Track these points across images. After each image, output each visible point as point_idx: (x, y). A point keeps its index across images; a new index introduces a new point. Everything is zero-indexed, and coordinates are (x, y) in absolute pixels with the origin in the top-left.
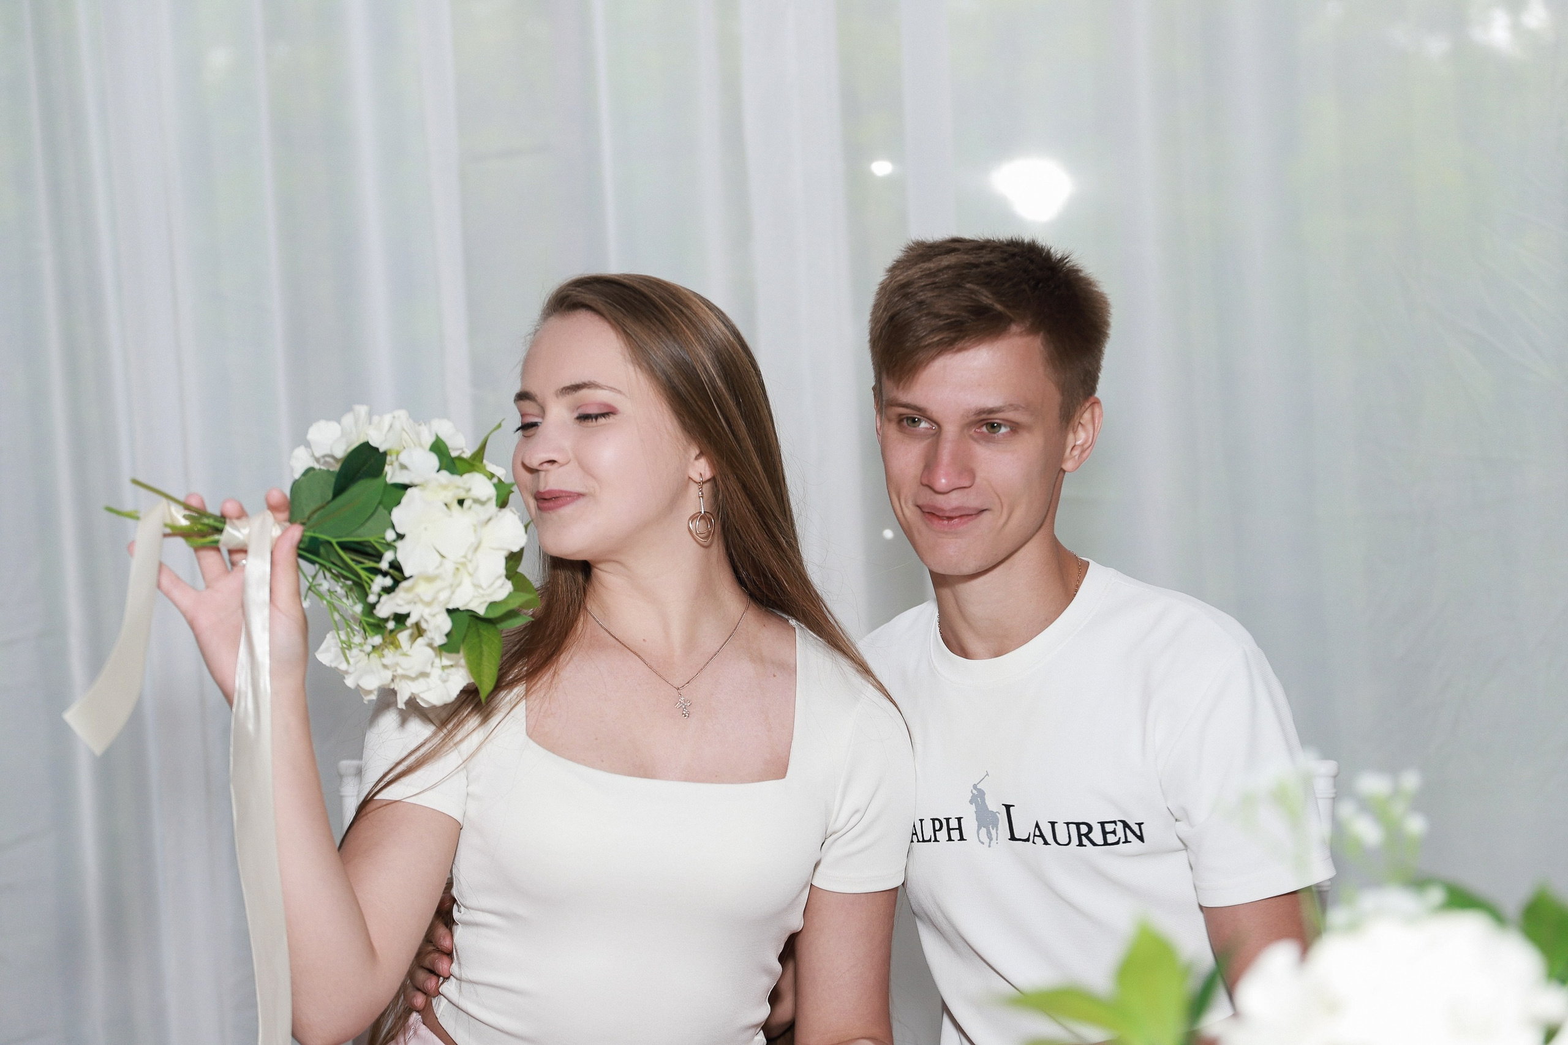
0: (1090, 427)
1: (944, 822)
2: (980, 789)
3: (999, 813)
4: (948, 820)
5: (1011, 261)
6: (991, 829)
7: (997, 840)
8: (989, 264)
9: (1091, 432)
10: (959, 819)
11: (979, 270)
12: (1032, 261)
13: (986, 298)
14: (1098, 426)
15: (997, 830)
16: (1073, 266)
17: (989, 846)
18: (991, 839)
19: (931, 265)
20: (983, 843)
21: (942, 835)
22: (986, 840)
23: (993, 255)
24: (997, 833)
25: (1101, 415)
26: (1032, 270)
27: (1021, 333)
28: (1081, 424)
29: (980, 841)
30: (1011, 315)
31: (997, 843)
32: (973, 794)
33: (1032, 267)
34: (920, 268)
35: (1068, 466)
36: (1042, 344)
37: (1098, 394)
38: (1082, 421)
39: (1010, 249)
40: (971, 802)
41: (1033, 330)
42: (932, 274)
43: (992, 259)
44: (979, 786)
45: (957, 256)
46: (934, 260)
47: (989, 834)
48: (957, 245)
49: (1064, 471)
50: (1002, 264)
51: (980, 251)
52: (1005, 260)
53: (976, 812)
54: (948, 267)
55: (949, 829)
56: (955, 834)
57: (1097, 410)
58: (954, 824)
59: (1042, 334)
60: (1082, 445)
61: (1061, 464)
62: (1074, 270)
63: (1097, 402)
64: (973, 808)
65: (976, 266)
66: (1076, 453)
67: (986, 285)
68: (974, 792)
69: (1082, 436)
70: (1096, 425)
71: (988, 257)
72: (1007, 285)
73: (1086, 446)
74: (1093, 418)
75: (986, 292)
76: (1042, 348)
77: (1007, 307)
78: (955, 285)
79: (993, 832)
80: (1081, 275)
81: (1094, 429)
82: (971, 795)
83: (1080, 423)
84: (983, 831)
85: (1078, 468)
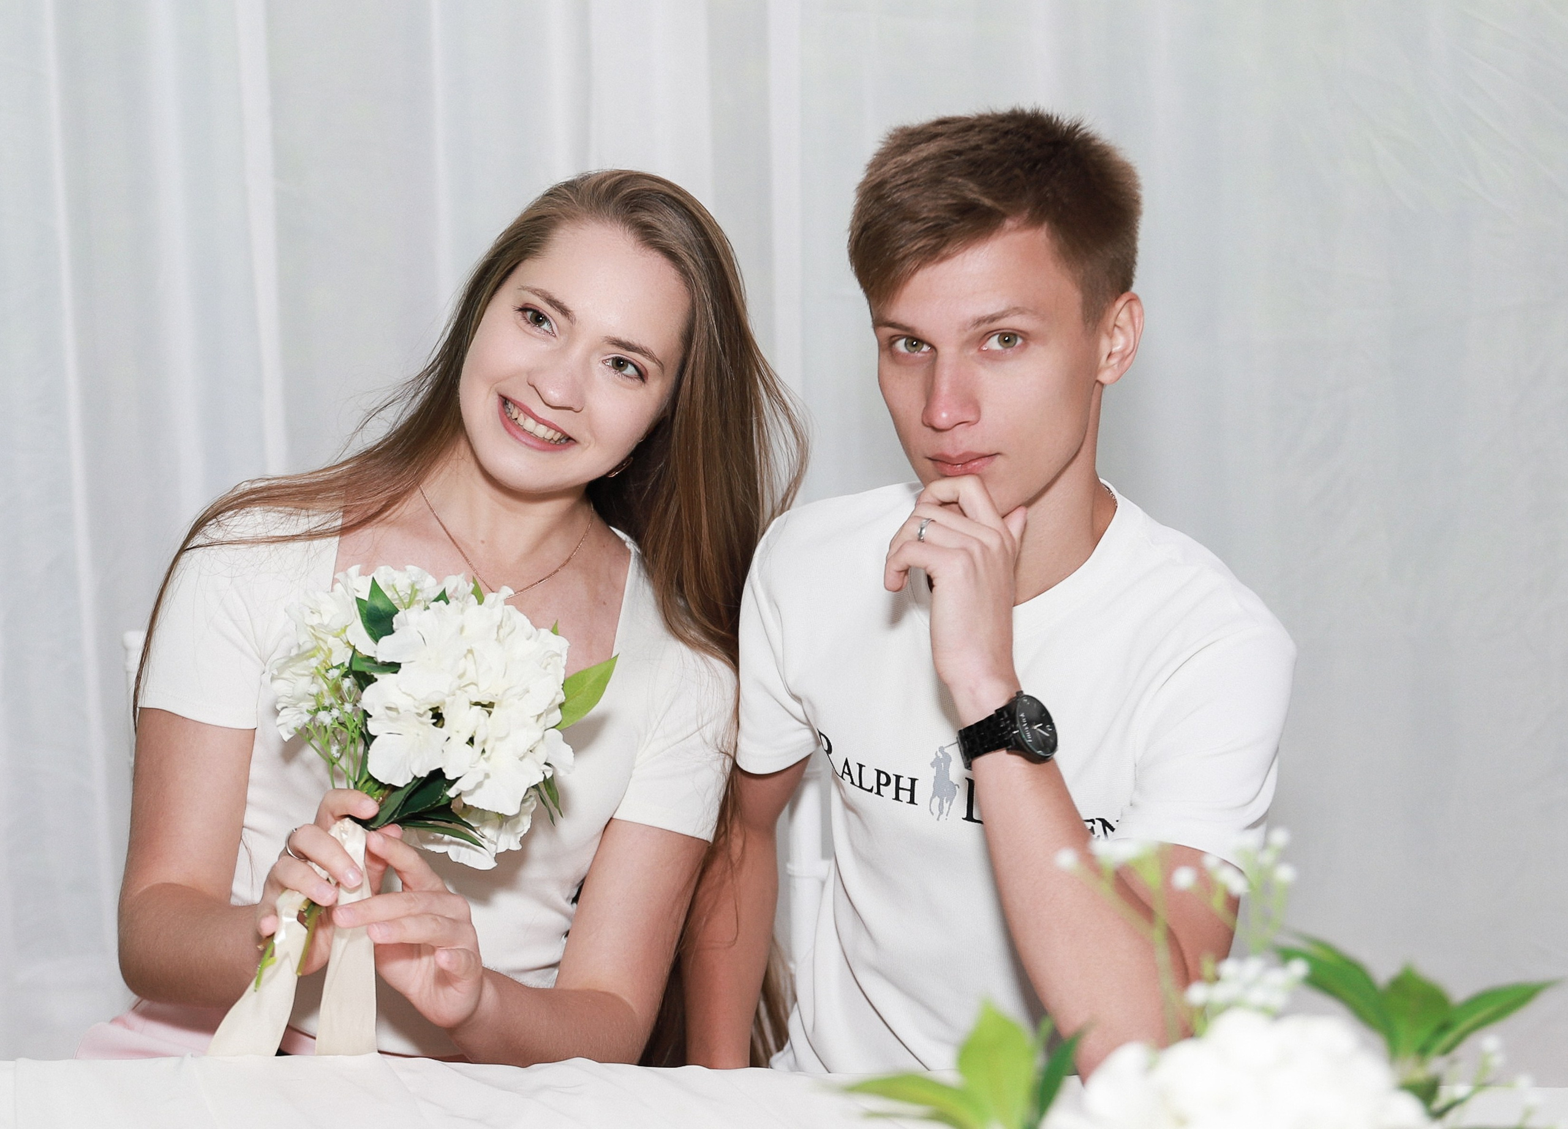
0: (1129, 329)
1: (893, 779)
2: (947, 753)
3: (959, 787)
4: (898, 778)
5: (1002, 142)
6: (945, 801)
7: (947, 815)
8: (977, 147)
9: (1132, 334)
10: (913, 781)
11: (963, 157)
12: (1029, 138)
13: (972, 191)
14: (1139, 327)
15: (950, 805)
16: (1087, 134)
17: (938, 819)
18: (941, 813)
19: (908, 158)
20: (932, 813)
21: (889, 791)
22: (936, 812)
23: (982, 136)
24: (949, 808)
25: (1142, 313)
26: (1028, 149)
27: (1018, 227)
28: (1119, 327)
29: (930, 810)
30: (1001, 208)
31: (946, 819)
32: (937, 757)
33: (1028, 145)
34: (895, 163)
35: (1105, 377)
36: (1047, 236)
37: (1136, 288)
38: (1118, 323)
39: (1001, 125)
40: (932, 765)
41: (1034, 221)
42: (909, 169)
43: (980, 142)
44: (946, 750)
45: (937, 143)
46: (912, 151)
47: (941, 805)
48: (940, 129)
49: (1102, 385)
50: (992, 147)
51: (967, 133)
52: (994, 141)
53: (935, 777)
54: (926, 159)
55: (898, 788)
56: (905, 795)
57: (1136, 309)
58: (905, 783)
59: (1046, 225)
60: (1122, 351)
61: (1096, 375)
62: (1086, 140)
63: (1134, 299)
64: (934, 771)
65: (959, 153)
66: (1114, 361)
67: (970, 175)
68: (939, 754)
69: (1120, 343)
70: (1137, 326)
71: (974, 139)
72: (995, 173)
73: (1128, 351)
74: (1132, 318)
75: (971, 185)
76: (1048, 241)
77: (996, 199)
78: (935, 181)
79: (946, 805)
80: (1099, 142)
81: (1135, 331)
82: (935, 757)
83: (1115, 325)
84: (937, 800)
85: (1118, 379)
